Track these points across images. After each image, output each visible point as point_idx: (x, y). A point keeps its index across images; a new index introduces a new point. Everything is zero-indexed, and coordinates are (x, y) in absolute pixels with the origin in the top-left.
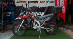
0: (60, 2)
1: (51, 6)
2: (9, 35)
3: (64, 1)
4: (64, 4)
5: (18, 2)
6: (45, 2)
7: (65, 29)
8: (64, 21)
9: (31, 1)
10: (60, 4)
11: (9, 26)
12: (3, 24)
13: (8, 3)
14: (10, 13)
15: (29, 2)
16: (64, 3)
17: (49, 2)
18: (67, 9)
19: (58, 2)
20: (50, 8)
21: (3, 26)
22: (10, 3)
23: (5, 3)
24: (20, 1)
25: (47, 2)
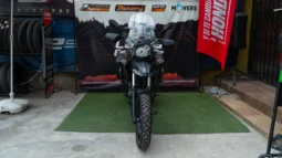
0: (213, 9)
1: (184, 20)
2: (64, 104)
3: (225, 7)
4: (226, 16)
5: (85, 9)
6: (169, 9)
7: (222, 91)
8: (223, 67)
9: (125, 6)
10: (212, 16)
11: (59, 80)
12: (44, 76)
13: (54, 10)
14: (61, 41)
15: (117, 8)
16: (224, 13)
17: (179, 9)
18: (235, 31)
19: (208, 9)
20: (182, 28)
21: (46, 80)
22: (61, 11)
23: (48, 14)
24: (90, 5)
25: (174, 8)
